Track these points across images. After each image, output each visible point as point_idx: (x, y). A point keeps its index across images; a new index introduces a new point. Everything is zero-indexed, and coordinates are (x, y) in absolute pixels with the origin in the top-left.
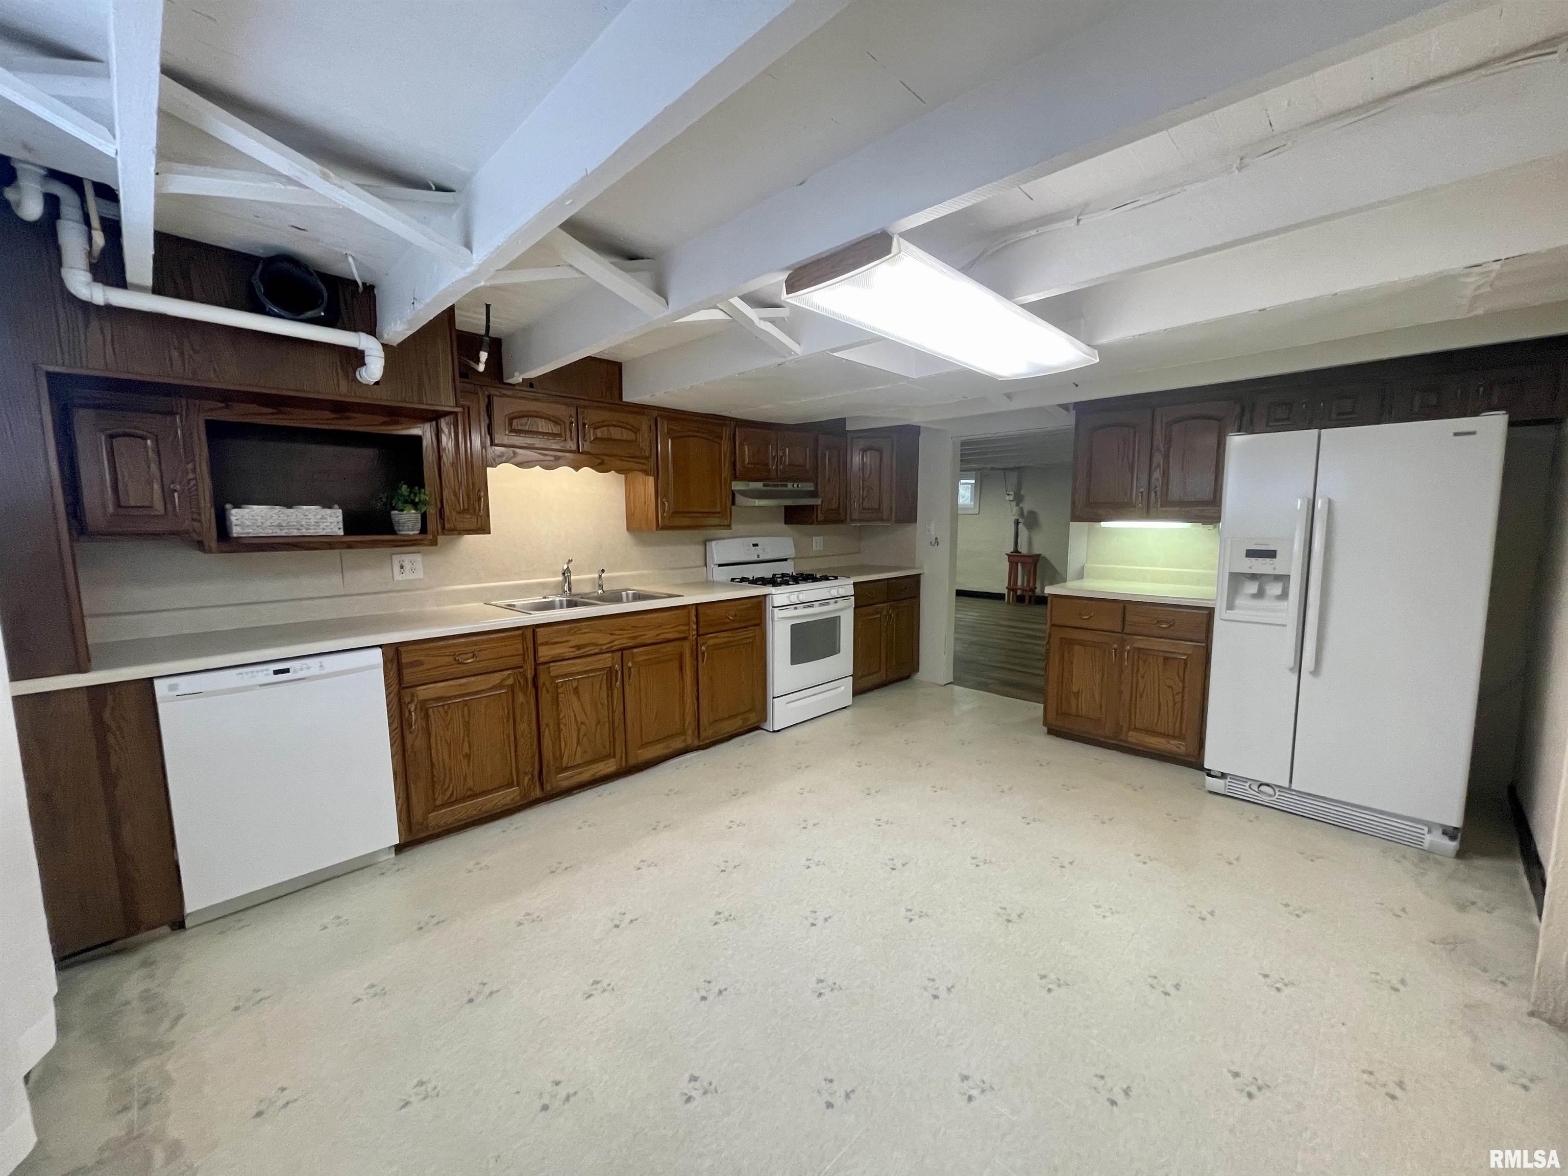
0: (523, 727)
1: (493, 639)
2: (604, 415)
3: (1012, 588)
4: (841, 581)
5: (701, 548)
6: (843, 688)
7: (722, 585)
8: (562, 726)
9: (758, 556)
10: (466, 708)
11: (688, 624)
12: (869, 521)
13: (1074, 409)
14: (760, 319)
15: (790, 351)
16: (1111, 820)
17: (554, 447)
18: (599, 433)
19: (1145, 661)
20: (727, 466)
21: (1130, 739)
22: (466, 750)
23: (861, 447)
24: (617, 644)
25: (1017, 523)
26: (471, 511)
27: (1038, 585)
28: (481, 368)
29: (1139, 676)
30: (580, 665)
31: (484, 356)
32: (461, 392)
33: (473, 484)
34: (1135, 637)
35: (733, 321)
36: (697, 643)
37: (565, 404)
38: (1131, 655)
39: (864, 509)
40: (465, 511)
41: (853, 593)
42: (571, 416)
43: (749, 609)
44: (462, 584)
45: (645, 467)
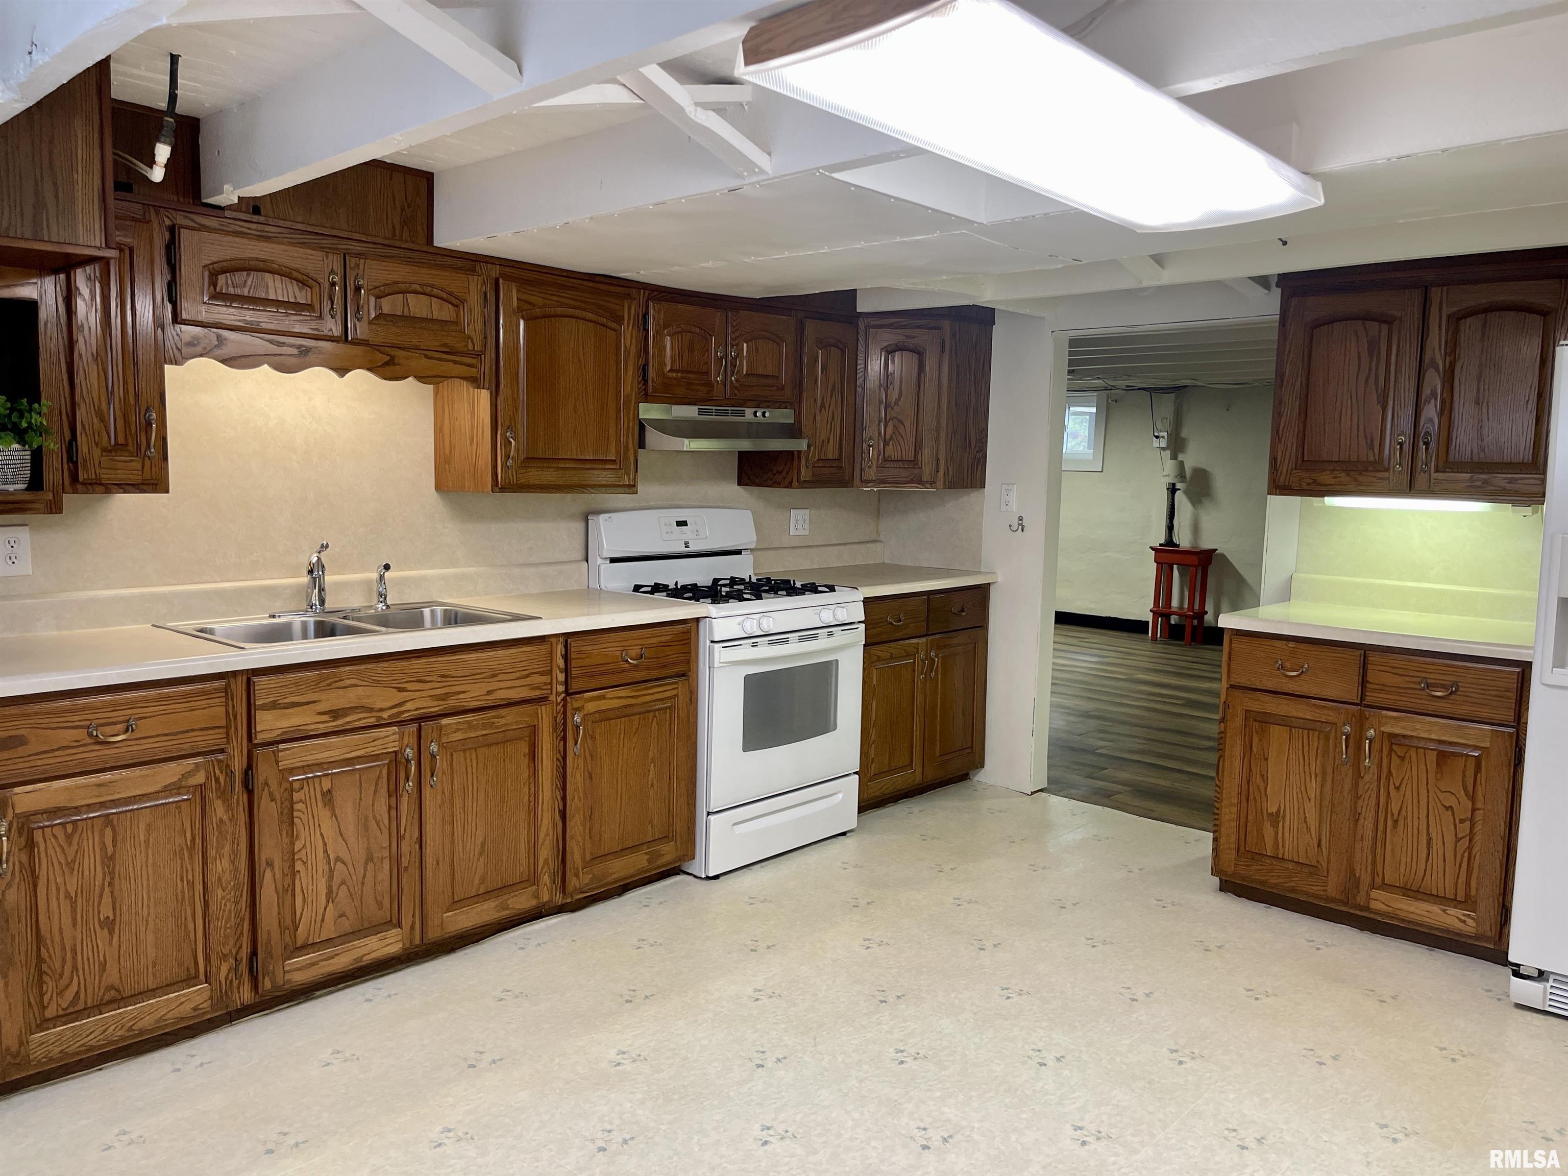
0: (221, 866)
1: (168, 697)
2: (398, 272)
3: (1161, 612)
4: (842, 594)
5: (579, 526)
6: (840, 796)
7: (615, 597)
8: (299, 866)
9: (687, 545)
10: (108, 832)
11: (550, 673)
12: (897, 483)
13: (1277, 286)
14: (697, 104)
15: (751, 166)
16: (1335, 1058)
17: (297, 329)
18: (387, 306)
19: (1402, 759)
20: (630, 372)
21: (1374, 905)
22: (106, 911)
23: (885, 344)
24: (412, 708)
25: (1172, 490)
26: (130, 448)
27: (1209, 607)
28: (157, 174)
29: (1392, 787)
30: (337, 748)
31: (163, 152)
32: (117, 218)
33: (137, 395)
34: (1384, 712)
35: (646, 106)
36: (565, 706)
37: (321, 248)
38: (1376, 746)
39: (885, 460)
40: (119, 447)
41: (863, 619)
42: (332, 272)
43: (666, 645)
44: (108, 587)
45: (473, 372)
